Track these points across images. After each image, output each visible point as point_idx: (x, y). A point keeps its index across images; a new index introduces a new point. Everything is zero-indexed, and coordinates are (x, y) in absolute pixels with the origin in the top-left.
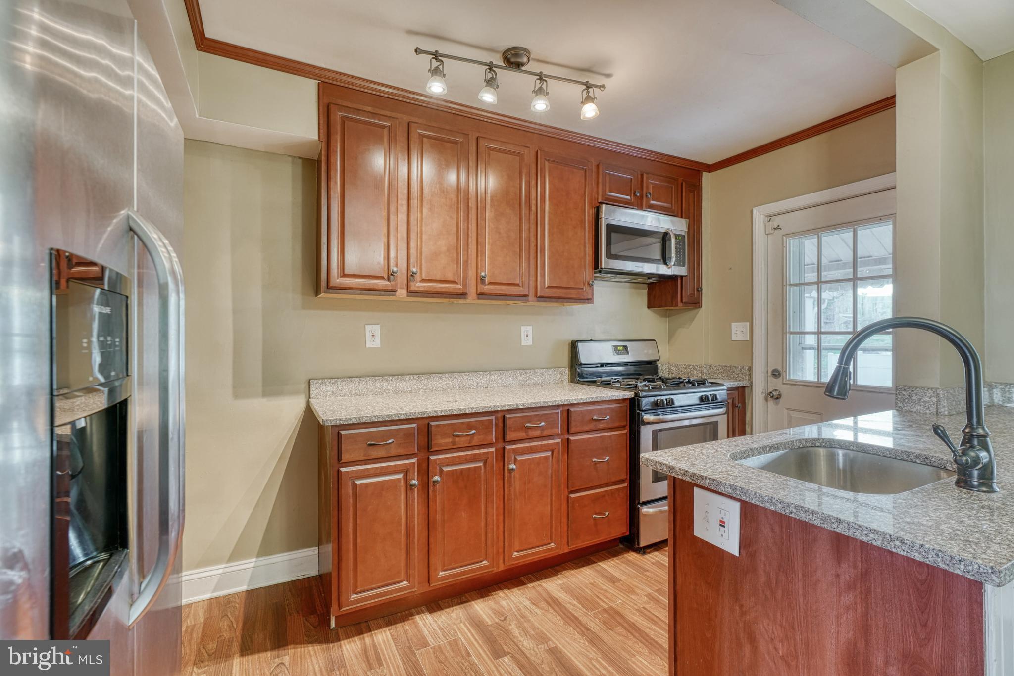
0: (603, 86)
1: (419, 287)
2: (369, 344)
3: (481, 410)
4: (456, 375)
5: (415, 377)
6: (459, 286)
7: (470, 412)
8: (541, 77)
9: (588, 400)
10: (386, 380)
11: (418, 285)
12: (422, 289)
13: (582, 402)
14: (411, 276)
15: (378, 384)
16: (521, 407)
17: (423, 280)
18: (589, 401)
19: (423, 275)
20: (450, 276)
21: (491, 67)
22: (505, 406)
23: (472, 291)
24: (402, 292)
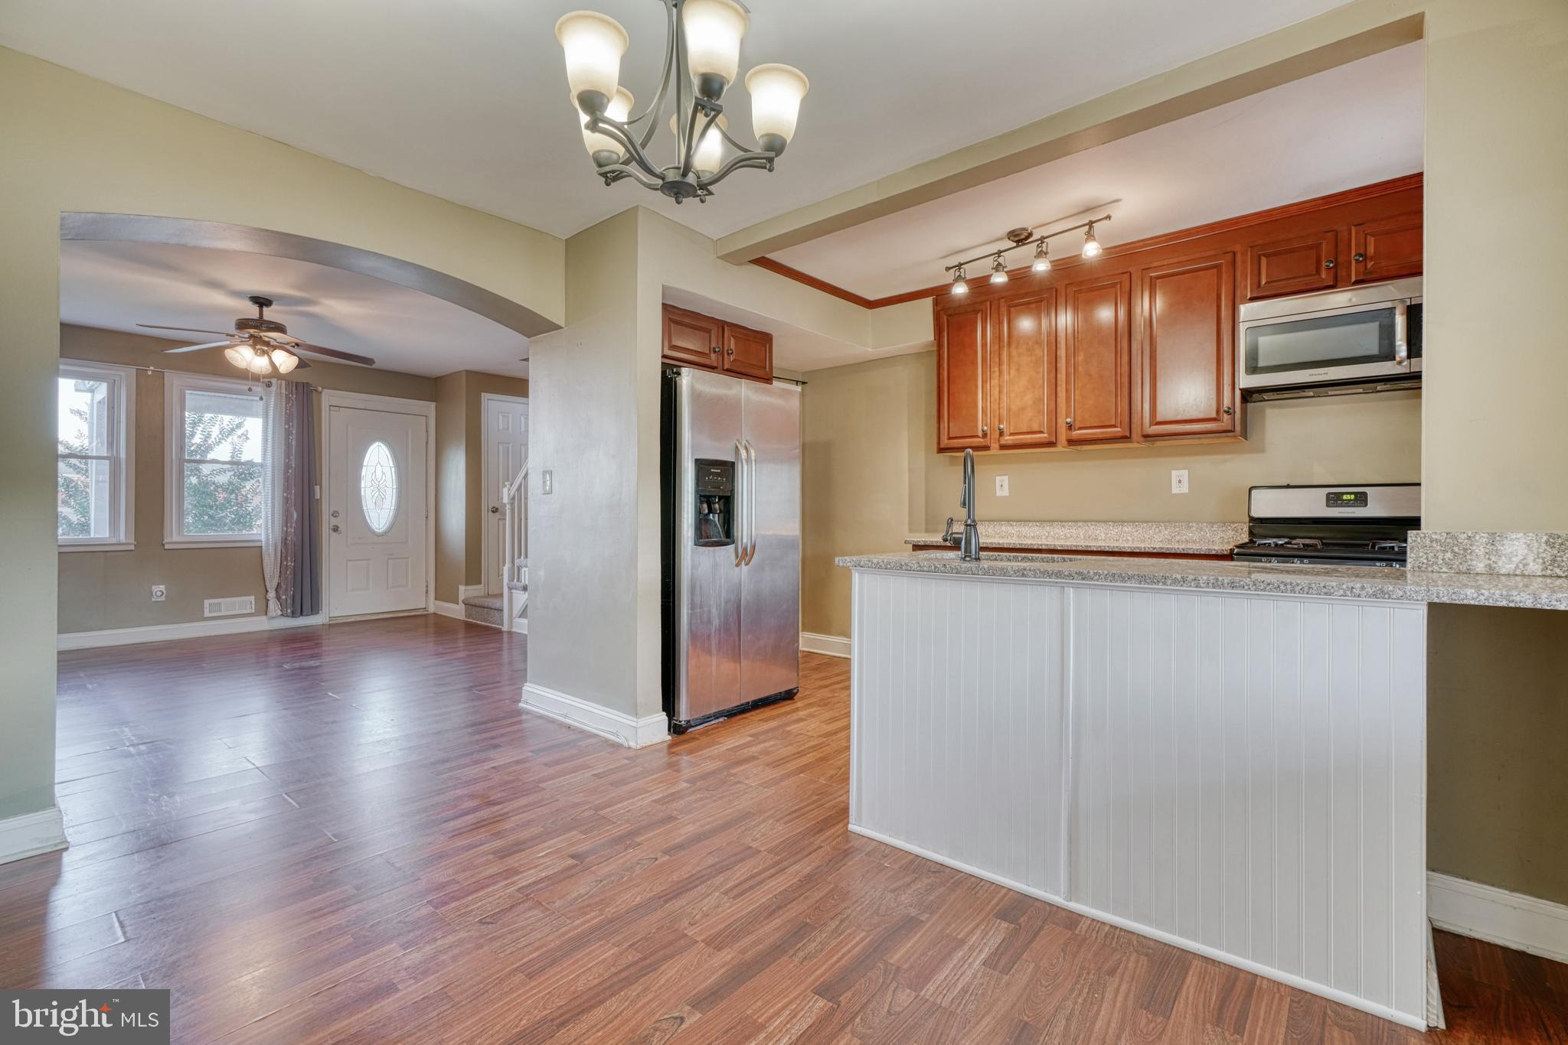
0: (1109, 217)
1: (1007, 440)
2: (999, 493)
3: (1018, 547)
4: (1080, 524)
5: (1038, 524)
6: (1046, 435)
7: (1008, 546)
8: (1042, 239)
9: (1147, 550)
10: (1011, 525)
11: (1008, 439)
12: (1010, 442)
13: (1138, 551)
14: (1001, 433)
15: (1004, 528)
16: (1059, 548)
17: (1011, 434)
18: (1149, 551)
19: (1011, 429)
20: (1036, 428)
21: (999, 253)
22: (1041, 545)
23: (1063, 437)
24: (995, 446)
